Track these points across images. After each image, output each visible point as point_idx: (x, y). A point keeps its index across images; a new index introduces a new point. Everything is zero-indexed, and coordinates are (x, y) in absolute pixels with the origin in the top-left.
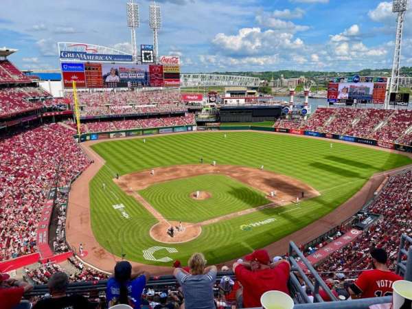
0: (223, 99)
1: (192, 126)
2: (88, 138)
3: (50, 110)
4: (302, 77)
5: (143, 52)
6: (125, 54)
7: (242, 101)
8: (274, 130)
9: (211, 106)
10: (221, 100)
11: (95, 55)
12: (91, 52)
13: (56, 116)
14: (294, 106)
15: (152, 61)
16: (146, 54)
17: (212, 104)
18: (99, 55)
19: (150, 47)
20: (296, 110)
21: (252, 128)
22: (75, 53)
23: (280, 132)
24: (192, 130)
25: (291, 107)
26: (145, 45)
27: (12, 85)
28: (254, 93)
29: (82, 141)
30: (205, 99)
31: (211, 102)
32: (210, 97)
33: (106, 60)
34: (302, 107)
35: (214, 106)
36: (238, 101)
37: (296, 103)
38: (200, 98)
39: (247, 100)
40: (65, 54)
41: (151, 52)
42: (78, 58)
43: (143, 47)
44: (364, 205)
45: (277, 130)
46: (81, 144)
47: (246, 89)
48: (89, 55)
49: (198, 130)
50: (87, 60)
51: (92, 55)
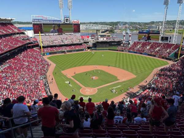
0: (97, 38)
2: (46, 54)
3: (30, 43)
4: (127, 25)
5: (65, 18)
6: (58, 19)
7: (105, 39)
8: (117, 50)
9: (93, 41)
10: (97, 39)
11: (46, 20)
12: (44, 19)
13: (32, 46)
14: (125, 41)
15: (69, 22)
16: (66, 19)
18: (48, 20)
19: (68, 17)
20: (126, 42)
21: (109, 50)
22: (38, 19)
23: (120, 51)
24: (86, 50)
25: (124, 41)
26: (66, 16)
27: (15, 34)
28: (110, 36)
29: (43, 56)
30: (90, 38)
31: (92, 39)
32: (92, 37)
34: (128, 41)
36: (103, 39)
37: (126, 40)
38: (88, 37)
39: (107, 38)
40: (34, 20)
41: (69, 19)
42: (39, 21)
43: (65, 17)
44: (151, 81)
46: (43, 57)
47: (106, 34)
48: (44, 20)
50: (43, 22)
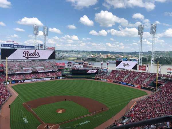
0: (74, 65)
1: (60, 77)
4: (109, 54)
7: (82, 66)
8: (95, 79)
9: (69, 68)
17: (69, 67)
18: (19, 46)
20: (104, 71)
21: (86, 78)
23: (97, 80)
24: (60, 78)
28: (87, 63)
30: (66, 65)
32: (68, 64)
33: (22, 48)
34: (106, 69)
35: (70, 68)
36: (80, 66)
37: (104, 68)
39: (85, 66)
40: (3, 45)
42: (9, 46)
45: (96, 79)
48: (15, 45)
49: (62, 78)
50: (14, 47)
51: (16, 46)
